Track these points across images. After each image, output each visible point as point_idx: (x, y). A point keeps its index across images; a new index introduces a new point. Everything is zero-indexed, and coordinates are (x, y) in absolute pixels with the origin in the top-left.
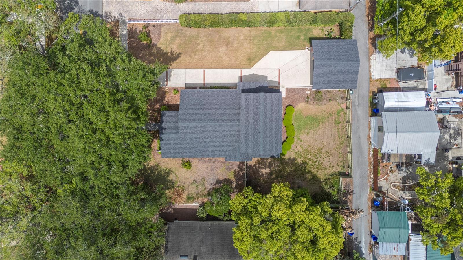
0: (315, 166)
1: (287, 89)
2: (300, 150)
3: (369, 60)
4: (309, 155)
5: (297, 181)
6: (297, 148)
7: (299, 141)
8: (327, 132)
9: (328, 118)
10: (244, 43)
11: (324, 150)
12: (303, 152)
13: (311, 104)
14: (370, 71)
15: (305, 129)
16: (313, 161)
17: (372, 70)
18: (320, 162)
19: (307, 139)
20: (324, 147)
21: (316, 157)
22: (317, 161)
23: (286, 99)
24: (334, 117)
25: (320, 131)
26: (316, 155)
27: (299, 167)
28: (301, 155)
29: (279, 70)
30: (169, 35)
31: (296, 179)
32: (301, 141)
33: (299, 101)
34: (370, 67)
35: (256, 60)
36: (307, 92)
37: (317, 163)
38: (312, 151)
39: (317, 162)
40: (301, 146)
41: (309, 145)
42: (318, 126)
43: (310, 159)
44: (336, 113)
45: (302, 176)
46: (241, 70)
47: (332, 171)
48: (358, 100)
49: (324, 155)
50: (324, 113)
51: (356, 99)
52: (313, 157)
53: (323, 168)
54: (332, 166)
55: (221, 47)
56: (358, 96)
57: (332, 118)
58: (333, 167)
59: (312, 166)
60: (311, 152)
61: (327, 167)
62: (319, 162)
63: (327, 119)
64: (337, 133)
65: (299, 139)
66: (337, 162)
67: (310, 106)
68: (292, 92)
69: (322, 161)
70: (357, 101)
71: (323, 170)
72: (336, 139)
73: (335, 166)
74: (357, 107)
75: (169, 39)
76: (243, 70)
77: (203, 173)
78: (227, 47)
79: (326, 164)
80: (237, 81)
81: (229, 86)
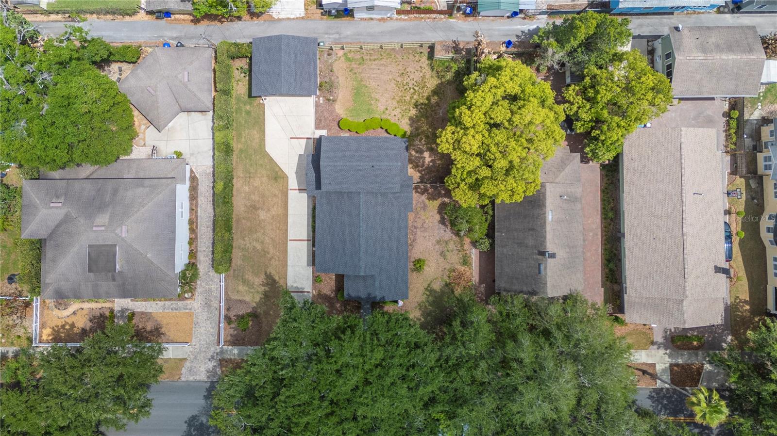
0: (420, 90)
1: (317, 128)
2: (399, 110)
3: (279, 20)
4: (406, 98)
5: (441, 114)
6: (396, 114)
7: (387, 112)
8: (375, 75)
9: (355, 73)
10: (253, 186)
11: (399, 79)
12: (402, 107)
13: (337, 96)
14: (294, 19)
15: (371, 104)
16: (414, 93)
17: (292, 17)
18: (415, 84)
19: (384, 101)
20: (394, 80)
21: (408, 89)
22: (413, 89)
23: (329, 130)
24: (355, 66)
25: (373, 84)
26: (405, 90)
27: (421, 113)
28: (406, 109)
29: (291, 138)
30: (241, 288)
31: (437, 116)
32: (387, 109)
33: (334, 111)
34: (289, 19)
35: (277, 169)
36: (321, 102)
37: (417, 88)
38: (400, 95)
39: (415, 88)
40: (393, 110)
41: (393, 99)
42: (367, 87)
43: (411, 98)
44: (350, 63)
45: (434, 108)
46: (291, 190)
47: (427, 68)
48: (333, 34)
49: (405, 78)
50: (349, 79)
51: (331, 36)
52: (409, 94)
53: (422, 80)
54: (420, 69)
55: (259, 216)
56: (327, 34)
57: (357, 68)
58: (421, 67)
59: (421, 95)
60: (402, 96)
61: (421, 74)
62: (415, 86)
63: (357, 75)
64: (376, 62)
65: (384, 112)
66: (415, 62)
67: (340, 97)
68: (320, 121)
69: (413, 82)
70: (334, 36)
71: (426, 80)
72: (384, 63)
73: (420, 64)
74: (342, 36)
75: (247, 288)
76: (290, 187)
77: (430, 244)
78: (259, 209)
79: (417, 76)
80: (305, 195)
81: (311, 207)
